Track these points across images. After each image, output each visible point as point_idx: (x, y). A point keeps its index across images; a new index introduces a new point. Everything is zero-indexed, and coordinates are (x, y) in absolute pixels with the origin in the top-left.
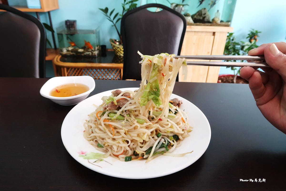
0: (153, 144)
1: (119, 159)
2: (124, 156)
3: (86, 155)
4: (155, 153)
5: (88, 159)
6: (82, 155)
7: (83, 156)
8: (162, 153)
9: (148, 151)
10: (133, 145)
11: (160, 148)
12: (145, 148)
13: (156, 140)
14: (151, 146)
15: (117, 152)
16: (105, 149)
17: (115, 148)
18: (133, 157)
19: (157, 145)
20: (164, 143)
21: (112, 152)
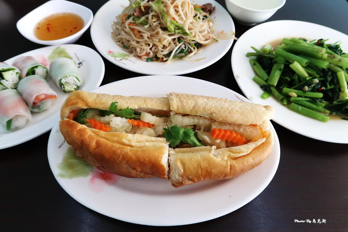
0: (174, 49)
1: (142, 60)
2: (146, 57)
3: (113, 54)
4: (175, 57)
5: (115, 57)
6: (110, 53)
7: (110, 55)
8: (181, 58)
9: (168, 55)
10: (155, 49)
11: (180, 53)
12: (166, 52)
13: (176, 46)
14: (171, 50)
15: (140, 53)
16: (130, 50)
17: (138, 50)
18: (154, 59)
19: (177, 50)
20: (184, 49)
21: (136, 53)
